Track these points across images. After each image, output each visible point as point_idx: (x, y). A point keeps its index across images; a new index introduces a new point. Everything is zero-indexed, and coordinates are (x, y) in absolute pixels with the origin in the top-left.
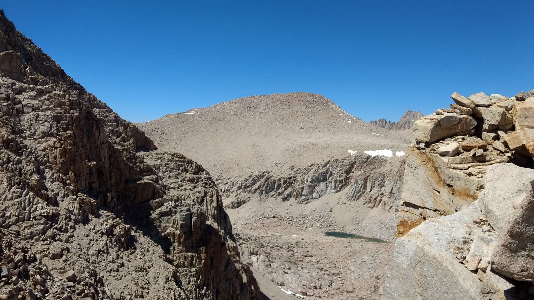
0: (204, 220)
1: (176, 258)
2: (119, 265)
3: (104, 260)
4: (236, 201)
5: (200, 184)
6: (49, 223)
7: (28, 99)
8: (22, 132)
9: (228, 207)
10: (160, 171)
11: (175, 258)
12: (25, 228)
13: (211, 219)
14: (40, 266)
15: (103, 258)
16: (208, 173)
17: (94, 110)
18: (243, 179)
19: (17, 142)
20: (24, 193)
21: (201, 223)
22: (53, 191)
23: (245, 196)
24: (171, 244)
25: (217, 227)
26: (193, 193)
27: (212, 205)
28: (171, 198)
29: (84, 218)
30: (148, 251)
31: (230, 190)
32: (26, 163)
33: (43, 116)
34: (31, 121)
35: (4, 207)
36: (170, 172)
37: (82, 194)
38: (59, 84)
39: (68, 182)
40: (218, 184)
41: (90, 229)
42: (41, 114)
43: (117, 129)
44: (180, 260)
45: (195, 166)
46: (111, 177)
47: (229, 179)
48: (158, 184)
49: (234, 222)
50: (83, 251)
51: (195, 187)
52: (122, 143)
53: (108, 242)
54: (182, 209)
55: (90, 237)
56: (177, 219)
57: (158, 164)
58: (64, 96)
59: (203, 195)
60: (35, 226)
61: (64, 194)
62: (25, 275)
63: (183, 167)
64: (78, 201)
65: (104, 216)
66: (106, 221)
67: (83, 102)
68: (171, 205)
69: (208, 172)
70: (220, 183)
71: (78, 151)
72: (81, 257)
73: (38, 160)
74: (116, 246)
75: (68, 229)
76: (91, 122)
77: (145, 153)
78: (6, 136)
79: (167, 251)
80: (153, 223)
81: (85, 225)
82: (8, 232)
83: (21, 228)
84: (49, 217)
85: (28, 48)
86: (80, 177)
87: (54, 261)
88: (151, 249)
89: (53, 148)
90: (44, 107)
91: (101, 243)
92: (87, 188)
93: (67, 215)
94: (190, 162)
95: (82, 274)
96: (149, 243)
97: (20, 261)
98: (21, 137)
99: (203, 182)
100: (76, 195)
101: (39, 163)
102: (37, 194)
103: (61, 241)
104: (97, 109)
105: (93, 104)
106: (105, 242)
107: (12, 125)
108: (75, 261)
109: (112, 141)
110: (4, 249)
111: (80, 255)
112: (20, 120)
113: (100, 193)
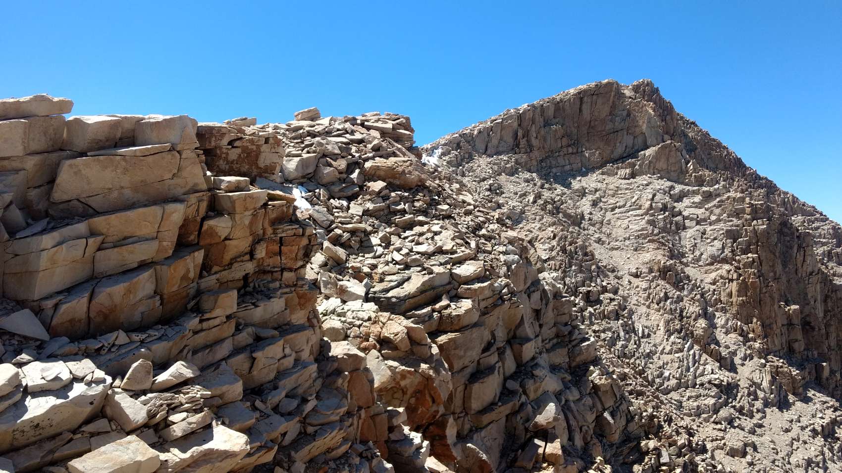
6: (724, 397)
7: (691, 207)
8: (683, 255)
12: (689, 398)
14: (713, 462)
17: (793, 218)
19: (677, 271)
20: (687, 346)
22: (727, 347)
29: (780, 399)
32: (689, 302)
33: (711, 232)
34: (694, 239)
35: (661, 363)
37: (775, 359)
38: (734, 181)
39: (751, 335)
41: (792, 420)
42: (709, 228)
43: (838, 250)
46: (827, 334)
50: (781, 455)
53: (826, 450)
55: (792, 435)
58: (742, 200)
60: (703, 398)
61: (745, 354)
62: (691, 470)
64: (768, 368)
65: (816, 401)
66: (821, 411)
67: (773, 207)
71: (767, 286)
72: (777, 464)
73: (705, 298)
75: (752, 412)
76: (788, 238)
78: (662, 262)
81: (782, 412)
82: (666, 399)
83: (683, 397)
84: (723, 387)
85: (690, 135)
86: (771, 329)
87: (733, 459)
89: (727, 281)
90: (713, 218)
91: (813, 449)
92: (784, 349)
93: (752, 389)
97: (683, 446)
98: (681, 263)
100: (765, 359)
101: (706, 303)
102: (705, 349)
103: (743, 429)
104: (800, 217)
105: (792, 208)
106: (820, 448)
107: (671, 246)
108: (768, 469)
109: (829, 272)
110: (663, 423)
111: (775, 460)
112: (680, 239)
113: (807, 359)
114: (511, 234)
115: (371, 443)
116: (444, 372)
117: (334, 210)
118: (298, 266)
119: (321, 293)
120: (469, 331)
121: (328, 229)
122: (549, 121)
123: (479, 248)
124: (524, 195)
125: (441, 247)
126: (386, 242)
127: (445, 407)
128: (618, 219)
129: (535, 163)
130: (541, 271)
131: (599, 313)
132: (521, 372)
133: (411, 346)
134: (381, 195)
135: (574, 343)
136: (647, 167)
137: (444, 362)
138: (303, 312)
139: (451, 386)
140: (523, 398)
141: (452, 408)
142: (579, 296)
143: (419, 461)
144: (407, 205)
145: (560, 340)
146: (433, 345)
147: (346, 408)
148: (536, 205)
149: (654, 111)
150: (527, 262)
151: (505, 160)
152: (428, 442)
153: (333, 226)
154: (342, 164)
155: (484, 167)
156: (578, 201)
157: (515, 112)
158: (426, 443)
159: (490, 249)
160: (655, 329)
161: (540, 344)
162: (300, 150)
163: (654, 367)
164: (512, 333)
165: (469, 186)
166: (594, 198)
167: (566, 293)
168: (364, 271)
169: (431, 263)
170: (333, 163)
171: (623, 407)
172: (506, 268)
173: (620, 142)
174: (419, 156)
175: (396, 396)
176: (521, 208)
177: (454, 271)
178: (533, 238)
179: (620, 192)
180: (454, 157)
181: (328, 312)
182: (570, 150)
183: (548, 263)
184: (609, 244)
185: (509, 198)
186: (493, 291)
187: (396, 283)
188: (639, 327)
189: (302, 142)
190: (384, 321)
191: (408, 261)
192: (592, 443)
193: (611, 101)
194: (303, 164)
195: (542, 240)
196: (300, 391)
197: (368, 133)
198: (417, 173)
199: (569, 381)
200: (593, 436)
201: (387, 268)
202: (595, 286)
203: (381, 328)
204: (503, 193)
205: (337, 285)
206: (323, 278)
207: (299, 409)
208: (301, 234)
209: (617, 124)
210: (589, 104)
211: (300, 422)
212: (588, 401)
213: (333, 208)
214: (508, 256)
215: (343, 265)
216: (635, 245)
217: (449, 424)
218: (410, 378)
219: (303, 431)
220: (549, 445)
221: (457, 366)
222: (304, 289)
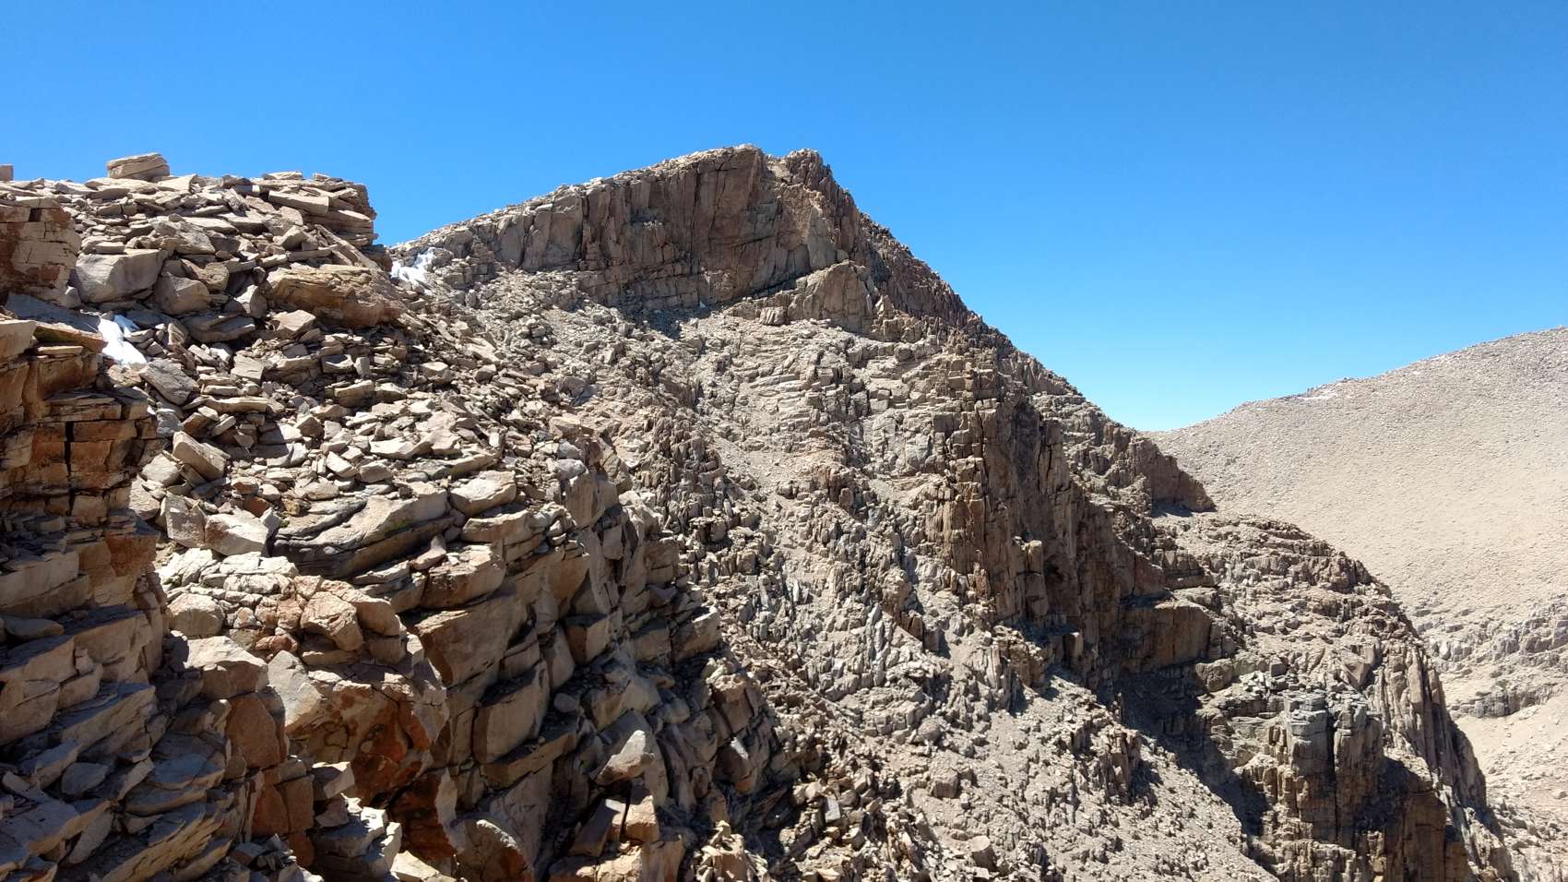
0: (1375, 742)
1: (1284, 854)
2: (1109, 843)
3: (1067, 821)
4: (1498, 692)
5: (1359, 622)
6: (929, 698)
7: (879, 376)
8: (866, 459)
9: (1466, 711)
10: (1225, 577)
11: (1278, 853)
12: (875, 704)
13: (1404, 743)
14: (910, 811)
15: (1063, 815)
16: (1384, 590)
17: (1035, 398)
18: (1524, 615)
19: (856, 486)
20: (871, 615)
21: (1366, 753)
22: (934, 614)
23: (1532, 677)
24: (1264, 805)
25: (1427, 771)
26: (1334, 652)
27: (1404, 695)
28: (1261, 659)
29: (1012, 696)
30: (1192, 815)
31: (1469, 651)
32: (875, 539)
33: (911, 419)
34: (885, 431)
35: (829, 646)
36: (1258, 579)
37: (1006, 629)
38: (948, 333)
39: (971, 593)
40: (1423, 629)
41: (1029, 729)
42: (908, 413)
43: (1098, 449)
44: (1295, 860)
45: (1339, 563)
46: (1081, 586)
47: (1466, 613)
48: (1220, 614)
49: (1491, 765)
50: (1012, 787)
51: (1340, 633)
52: (1111, 488)
53: (1076, 772)
54: (1300, 700)
55: (1028, 752)
56: (1282, 728)
57: (1219, 553)
58: (960, 365)
59: (1370, 660)
60: (896, 704)
61: (962, 624)
62: (875, 828)
63: (1299, 567)
64: (995, 646)
65: (1064, 695)
66: (1070, 711)
67: (1006, 379)
68: (1263, 684)
69: (1387, 587)
70: (1430, 626)
71: (996, 510)
72: (1005, 803)
73: (900, 533)
74: (1098, 786)
75: (971, 720)
76: (1027, 431)
77: (1180, 518)
78: (833, 471)
79: (1252, 825)
80: (1206, 733)
81: (1015, 716)
82: (837, 709)
83: (865, 703)
84: (928, 683)
85: (880, 252)
86: (1001, 580)
87: (940, 802)
88: (1202, 811)
89: (935, 502)
90: (915, 396)
91: (1058, 773)
92: (1018, 612)
93: (971, 683)
94: (1322, 550)
95: (1009, 850)
96: (1194, 792)
97: (864, 788)
98: (863, 472)
99: (1368, 618)
100: (992, 630)
101: (903, 540)
102: (900, 620)
103: (957, 752)
104: (1044, 396)
105: (1033, 381)
106: (1068, 771)
107: (846, 443)
108: (992, 813)
109: (1084, 485)
110: (830, 752)
111: (1003, 796)
112: (862, 431)
113: (1052, 629)
114: (569, 419)
115: (276, 839)
116: (431, 687)
117: (199, 368)
118: (110, 484)
119: (167, 540)
120: (483, 605)
121: (186, 408)
122: (641, 213)
123: (508, 447)
124: (595, 347)
125: (428, 445)
126: (314, 434)
127: (433, 754)
128: (761, 395)
129: (614, 288)
130: (623, 488)
131: (727, 563)
132: (582, 678)
133: (365, 639)
134: (304, 338)
135: (680, 619)
136: (809, 305)
137: (433, 668)
138: (122, 580)
139: (446, 713)
140: (587, 726)
141: (449, 756)
142: (692, 532)
143: (378, 863)
144: (358, 360)
145: (655, 615)
146: (411, 636)
147: (221, 773)
148: (616, 367)
149: (822, 207)
150: (598, 470)
151: (558, 282)
152: (397, 825)
153: (197, 400)
154: (218, 273)
155: (519, 291)
156: (692, 362)
157: (578, 192)
158: (393, 827)
159: (527, 448)
160: (820, 588)
161: (619, 623)
162: (121, 240)
163: (818, 654)
164: (567, 606)
165: (488, 327)
166: (720, 356)
167: (669, 528)
168: (265, 493)
169: (409, 477)
170: (197, 270)
171: (765, 729)
172: (558, 484)
173: (765, 259)
174: (386, 264)
175: (332, 739)
176: (588, 371)
177: (454, 491)
178: (610, 428)
179: (764, 348)
180: (459, 271)
181: (184, 579)
182: (679, 269)
183: (638, 474)
184: (745, 439)
185: (566, 352)
186: (533, 528)
187: (334, 516)
188: (793, 585)
189: (126, 225)
190: (308, 593)
191: (361, 472)
192: (709, 796)
193: (751, 183)
194: (127, 269)
195: (628, 433)
196: (114, 745)
197: (277, 212)
198: (380, 297)
199: (672, 688)
200: (712, 784)
201: (314, 487)
202: (719, 515)
203: (302, 608)
204: (554, 343)
205: (204, 523)
206: (173, 507)
207: (109, 784)
208: (118, 415)
209: (759, 226)
210: (712, 187)
211: (113, 810)
212: (704, 722)
213: (196, 363)
214: (563, 461)
215: (217, 481)
216: (788, 441)
217: (441, 787)
218: (360, 703)
219: (119, 829)
220: (632, 807)
221: (458, 675)
222: (125, 532)
